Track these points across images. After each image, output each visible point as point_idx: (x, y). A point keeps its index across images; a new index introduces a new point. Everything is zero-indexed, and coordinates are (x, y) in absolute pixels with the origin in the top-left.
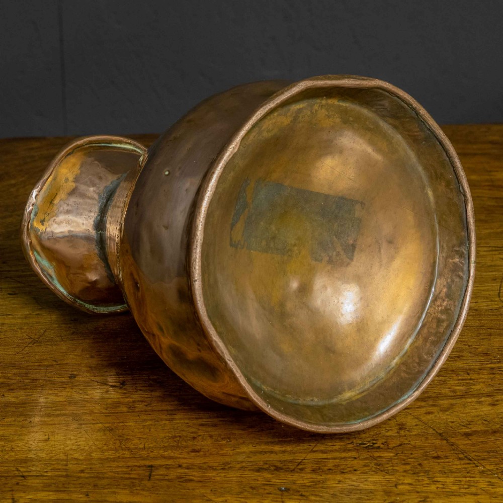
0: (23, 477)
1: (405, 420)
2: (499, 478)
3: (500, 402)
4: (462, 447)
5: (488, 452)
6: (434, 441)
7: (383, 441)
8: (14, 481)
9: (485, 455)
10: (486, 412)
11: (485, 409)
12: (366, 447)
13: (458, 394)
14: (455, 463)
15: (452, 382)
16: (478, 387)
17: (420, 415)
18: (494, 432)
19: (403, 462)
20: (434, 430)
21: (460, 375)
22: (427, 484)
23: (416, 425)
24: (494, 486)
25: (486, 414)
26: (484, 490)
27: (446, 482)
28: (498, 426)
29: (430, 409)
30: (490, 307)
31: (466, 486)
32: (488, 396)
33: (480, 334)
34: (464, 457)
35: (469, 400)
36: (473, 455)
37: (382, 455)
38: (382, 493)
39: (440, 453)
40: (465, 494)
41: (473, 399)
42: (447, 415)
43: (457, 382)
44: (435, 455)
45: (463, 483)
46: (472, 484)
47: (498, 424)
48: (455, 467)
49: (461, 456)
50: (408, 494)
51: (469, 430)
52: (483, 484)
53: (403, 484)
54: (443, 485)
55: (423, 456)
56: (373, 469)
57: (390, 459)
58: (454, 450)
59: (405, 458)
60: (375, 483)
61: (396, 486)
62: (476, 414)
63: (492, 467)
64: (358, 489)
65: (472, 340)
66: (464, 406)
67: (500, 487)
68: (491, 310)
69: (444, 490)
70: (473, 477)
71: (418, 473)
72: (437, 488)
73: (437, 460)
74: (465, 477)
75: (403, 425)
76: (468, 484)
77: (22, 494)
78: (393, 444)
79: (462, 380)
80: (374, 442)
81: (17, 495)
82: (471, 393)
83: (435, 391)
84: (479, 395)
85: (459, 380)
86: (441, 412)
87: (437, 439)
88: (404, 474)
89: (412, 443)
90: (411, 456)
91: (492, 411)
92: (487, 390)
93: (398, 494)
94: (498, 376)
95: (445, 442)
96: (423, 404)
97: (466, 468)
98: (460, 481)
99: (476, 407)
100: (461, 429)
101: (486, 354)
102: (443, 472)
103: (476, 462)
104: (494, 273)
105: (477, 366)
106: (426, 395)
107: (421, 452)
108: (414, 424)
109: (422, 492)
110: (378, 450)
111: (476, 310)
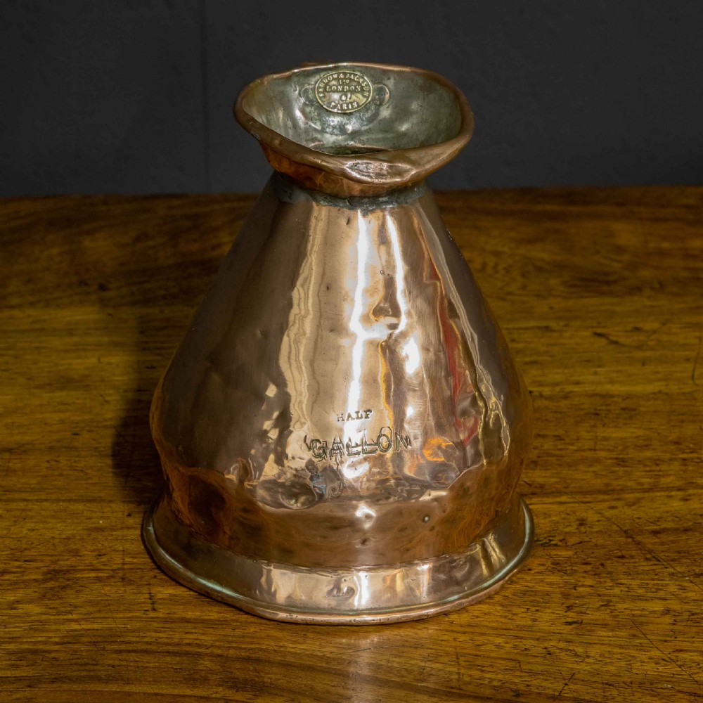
1: (585, 515)
2: (691, 582)
3: (692, 497)
4: (650, 546)
5: (679, 552)
6: (618, 539)
7: (561, 538)
8: (151, 574)
9: (675, 556)
11: (676, 505)
12: (542, 544)
13: (646, 486)
14: (642, 564)
15: (638, 473)
16: (668, 479)
17: (602, 510)
18: (686, 530)
19: (583, 561)
20: (618, 526)
21: (648, 466)
22: (610, 586)
23: (599, 521)
24: (685, 590)
25: (676, 510)
26: (673, 595)
27: (631, 585)
28: (690, 523)
29: (614, 503)
30: (682, 391)
31: (653, 590)
32: (679, 490)
33: (671, 420)
34: (652, 556)
35: (659, 494)
36: (662, 555)
37: (559, 553)
38: (560, 596)
39: (624, 553)
40: (652, 599)
41: (662, 493)
43: (644, 473)
44: (620, 554)
45: (650, 586)
46: (661, 587)
47: (690, 521)
48: (641, 568)
49: (649, 556)
50: (589, 597)
51: (658, 527)
52: (673, 588)
53: (583, 586)
54: (628, 588)
55: (606, 555)
56: (550, 569)
57: (568, 558)
58: (640, 549)
59: (585, 557)
60: (551, 584)
61: (575, 588)
62: (666, 510)
63: (684, 569)
64: (532, 591)
65: (662, 427)
66: (652, 500)
67: (692, 591)
68: (684, 393)
69: (629, 594)
70: (661, 580)
71: (600, 574)
72: (621, 591)
73: (621, 560)
74: (653, 580)
75: (583, 520)
76: (656, 587)
77: (160, 589)
78: (572, 541)
79: (650, 471)
80: (551, 538)
81: (155, 590)
82: (660, 486)
83: (619, 483)
84: (669, 489)
85: (646, 471)
86: (626, 507)
87: (621, 537)
88: (584, 575)
89: (594, 540)
90: (593, 555)
91: (684, 507)
92: (678, 483)
93: (578, 597)
94: (690, 468)
95: (630, 540)
96: (607, 497)
97: (654, 570)
98: (647, 584)
99: (665, 502)
100: (649, 526)
101: (677, 443)
102: (628, 574)
103: (665, 563)
104: (688, 353)
105: (668, 456)
106: (610, 488)
107: (603, 551)
108: (596, 519)
109: (605, 595)
110: (555, 548)
111: (667, 394)
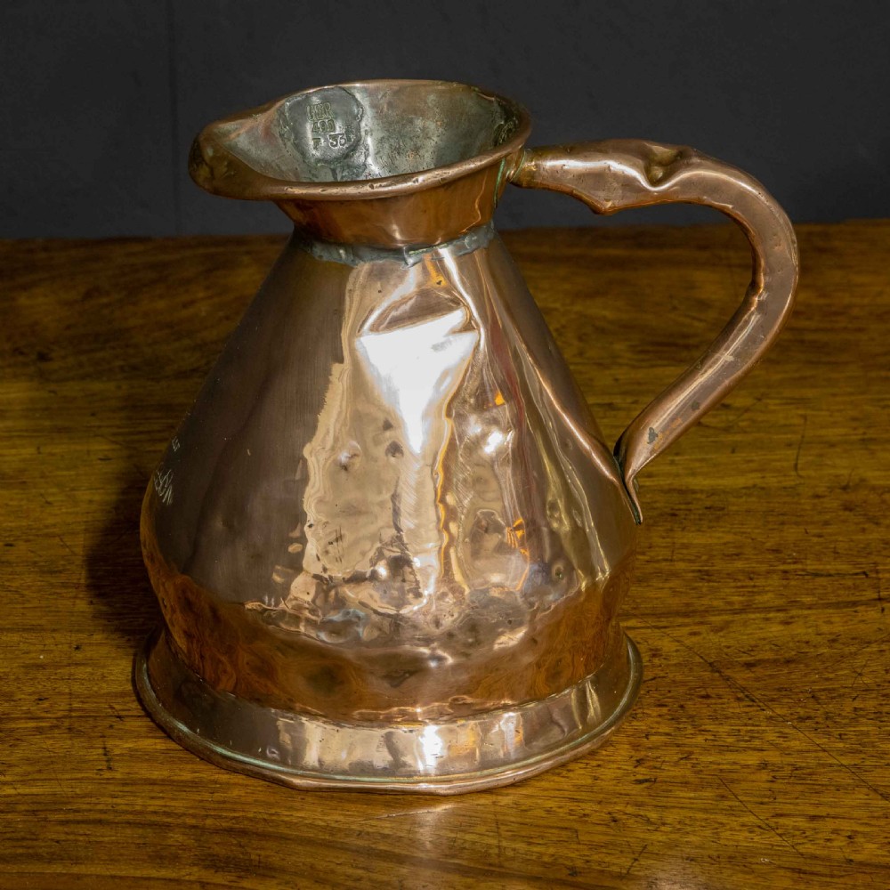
0: (119, 717)
1: (660, 643)
2: (795, 727)
3: (796, 619)
4: (742, 683)
5: (779, 690)
6: (702, 673)
8: (107, 723)
9: (775, 695)
10: (775, 634)
11: (775, 630)
13: (737, 607)
14: (732, 705)
15: (727, 590)
16: (766, 597)
17: (681, 637)
18: (788, 662)
19: (658, 703)
20: (701, 657)
21: (740, 581)
22: (691, 734)
23: (677, 651)
24: (786, 737)
25: (776, 637)
26: (772, 744)
27: (718, 732)
28: (793, 653)
29: (696, 629)
30: (785, 484)
31: (746, 738)
32: (779, 611)
33: (768, 522)
34: (744, 695)
35: (752, 616)
36: (757, 694)
38: (626, 746)
39: (709, 691)
40: (745, 749)
41: (758, 615)
42: (721, 637)
43: (734, 590)
44: (703, 693)
45: (742, 733)
46: (756, 735)
47: (793, 650)
48: (731, 710)
49: (740, 695)
50: (664, 748)
51: (752, 658)
52: (771, 735)
53: (656, 734)
54: (715, 736)
55: (687, 694)
58: (730, 686)
59: (660, 697)
62: (762, 636)
63: (785, 711)
65: (757, 531)
66: (745, 624)
67: (795, 739)
68: (785, 488)
69: (716, 743)
70: (757, 726)
71: (678, 718)
72: (706, 740)
73: (705, 701)
74: (746, 725)
75: (657, 650)
77: (118, 742)
79: (743, 587)
81: (110, 743)
82: (754, 606)
83: (703, 602)
84: (768, 609)
85: (738, 587)
86: (712, 633)
87: (705, 671)
88: (659, 719)
89: (671, 676)
90: (669, 695)
91: (785, 632)
92: (780, 602)
93: (650, 748)
94: (793, 583)
95: (717, 674)
96: (687, 620)
97: (747, 713)
98: (739, 730)
99: (762, 626)
100: (740, 657)
101: (777, 551)
102: (714, 718)
103: (761, 704)
104: (789, 436)
105: (764, 568)
106: (691, 609)
108: (675, 649)
109: (684, 745)
111: (763, 488)
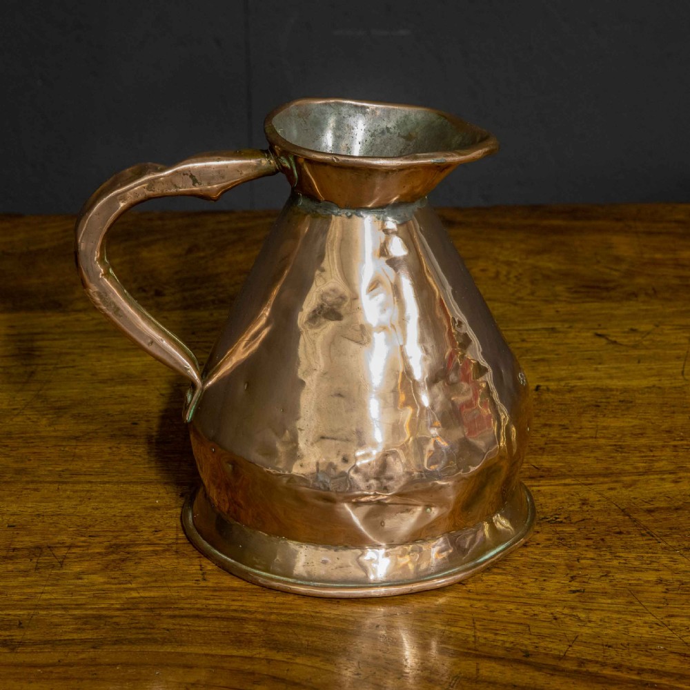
1: (587, 495)
2: (681, 555)
3: (683, 479)
4: (645, 523)
5: (671, 529)
6: (616, 517)
7: (566, 516)
9: (667, 532)
10: (668, 489)
11: (668, 486)
12: (549, 522)
13: (641, 470)
14: (638, 539)
15: (634, 459)
16: (661, 464)
17: (602, 491)
18: (677, 509)
19: (586, 537)
20: (617, 506)
21: (643, 452)
22: (609, 559)
23: (599, 501)
24: (676, 562)
25: (668, 491)
26: (666, 566)
27: (628, 557)
28: (681, 503)
29: (612, 485)
30: (674, 385)
31: (648, 562)
32: (670, 473)
33: (663, 411)
34: (646, 532)
35: (652, 477)
36: (655, 531)
37: (564, 529)
38: (564, 567)
39: (622, 529)
40: (647, 570)
41: (656, 476)
42: (630, 491)
43: (638, 459)
44: (618, 530)
45: (645, 559)
46: (654, 560)
47: (680, 501)
49: (644, 532)
50: (590, 568)
51: (652, 506)
52: (665, 560)
53: (585, 558)
54: (625, 560)
55: (606, 531)
56: (556, 543)
57: (572, 534)
58: (636, 526)
59: (587, 533)
60: (557, 557)
61: (578, 560)
62: (659, 491)
63: (674, 544)
64: (540, 563)
65: (655, 418)
66: (647, 482)
67: (682, 563)
68: (675, 387)
70: (655, 553)
71: (600, 548)
72: (619, 563)
73: (619, 536)
74: (647, 553)
75: (585, 500)
76: (650, 559)
78: (575, 519)
79: (645, 456)
80: (557, 516)
81: (204, 562)
82: (653, 470)
83: (618, 467)
84: (662, 472)
85: (642, 457)
86: (624, 489)
87: (619, 515)
88: (587, 549)
89: (595, 518)
90: (594, 531)
91: (675, 488)
92: (671, 467)
93: (580, 569)
94: (681, 454)
95: (627, 518)
96: (606, 480)
97: (648, 544)
98: (643, 557)
99: (659, 484)
100: (644, 505)
101: (669, 432)
102: (625, 547)
103: (658, 538)
104: (678, 351)
105: (661, 443)
106: (609, 471)
107: (603, 528)
108: (597, 499)
109: (604, 567)
110: (561, 525)
111: (659, 388)
